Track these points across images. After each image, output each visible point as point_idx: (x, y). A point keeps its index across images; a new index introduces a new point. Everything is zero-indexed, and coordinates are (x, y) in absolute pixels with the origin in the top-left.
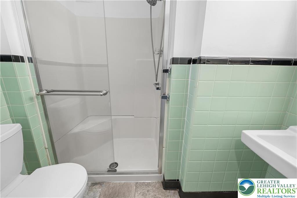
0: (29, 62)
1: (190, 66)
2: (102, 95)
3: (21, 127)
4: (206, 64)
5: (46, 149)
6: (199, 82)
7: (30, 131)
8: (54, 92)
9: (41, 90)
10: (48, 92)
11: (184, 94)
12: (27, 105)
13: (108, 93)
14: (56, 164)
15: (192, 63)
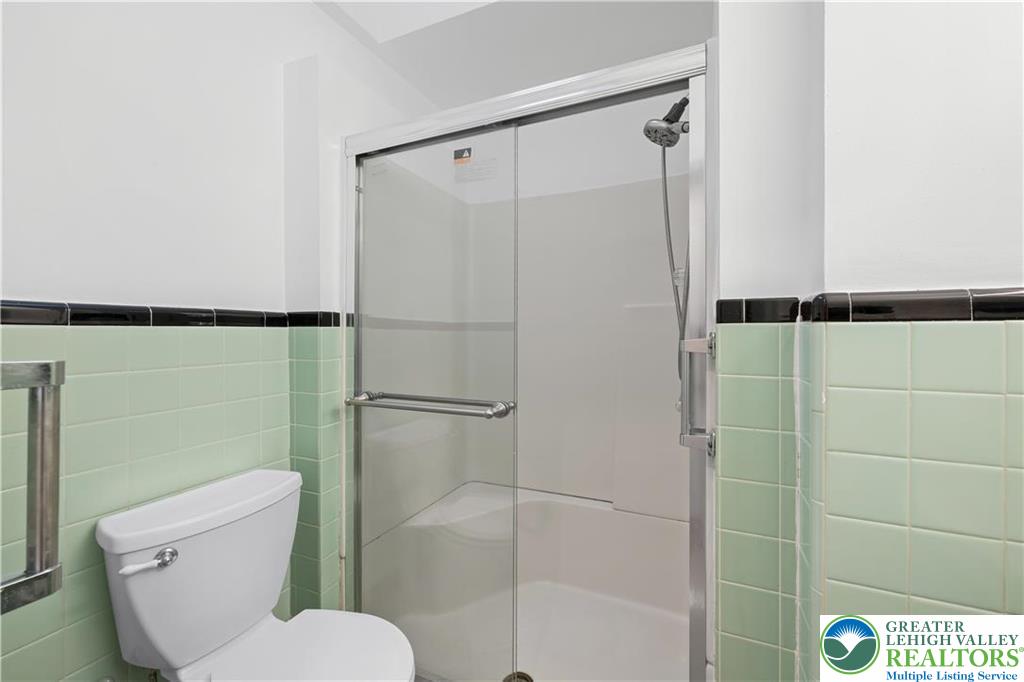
0: (348, 325)
1: (793, 328)
2: (490, 416)
3: (301, 484)
4: (853, 321)
5: (341, 558)
6: (827, 391)
7: (317, 496)
8: (384, 400)
9: (357, 393)
10: (371, 399)
11: (778, 434)
12: (324, 426)
13: (512, 411)
14: (355, 611)
15: (799, 318)
